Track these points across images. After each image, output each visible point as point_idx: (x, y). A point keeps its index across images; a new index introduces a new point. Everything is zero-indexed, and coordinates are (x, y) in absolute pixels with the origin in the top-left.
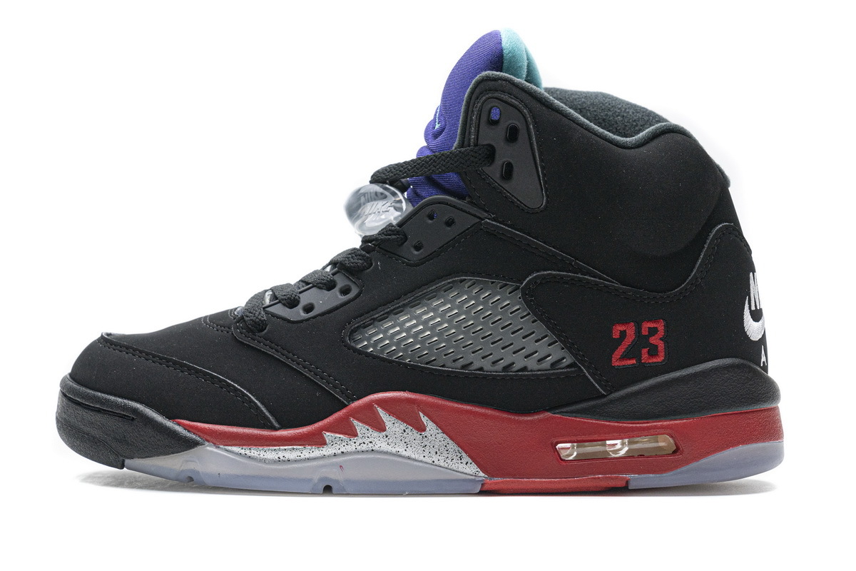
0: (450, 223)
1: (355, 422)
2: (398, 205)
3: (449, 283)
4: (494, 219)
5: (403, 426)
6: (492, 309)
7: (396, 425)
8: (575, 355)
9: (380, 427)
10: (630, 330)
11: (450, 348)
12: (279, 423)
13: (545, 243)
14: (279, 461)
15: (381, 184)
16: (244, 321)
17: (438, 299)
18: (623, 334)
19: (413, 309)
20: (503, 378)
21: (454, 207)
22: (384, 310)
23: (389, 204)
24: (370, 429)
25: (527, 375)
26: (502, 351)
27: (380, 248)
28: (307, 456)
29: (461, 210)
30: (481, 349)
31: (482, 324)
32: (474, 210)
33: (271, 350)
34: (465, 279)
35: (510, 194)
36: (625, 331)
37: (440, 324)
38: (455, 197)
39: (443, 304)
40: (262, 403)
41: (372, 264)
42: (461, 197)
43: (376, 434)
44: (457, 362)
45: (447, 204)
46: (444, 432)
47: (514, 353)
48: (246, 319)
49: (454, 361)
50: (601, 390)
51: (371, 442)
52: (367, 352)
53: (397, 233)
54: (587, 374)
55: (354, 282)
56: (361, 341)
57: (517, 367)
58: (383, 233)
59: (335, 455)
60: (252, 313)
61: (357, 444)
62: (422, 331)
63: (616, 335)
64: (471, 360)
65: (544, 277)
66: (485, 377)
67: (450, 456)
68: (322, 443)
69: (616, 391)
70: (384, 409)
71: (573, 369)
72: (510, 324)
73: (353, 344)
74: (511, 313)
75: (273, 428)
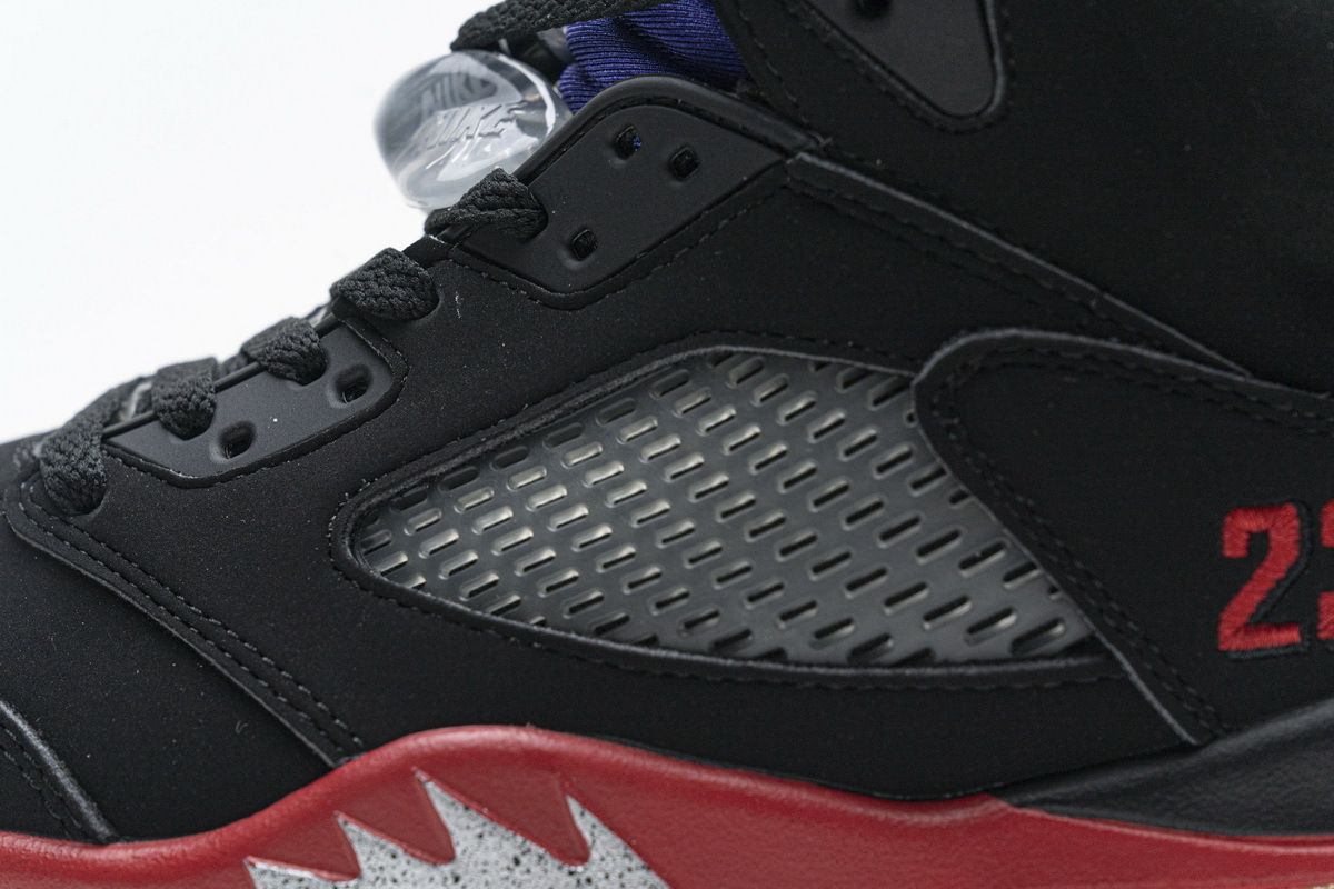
0: (683, 167)
1: (353, 830)
2: (532, 115)
3: (677, 365)
4: (827, 154)
5: (512, 844)
6: (816, 453)
7: (490, 841)
8: (1095, 614)
9: (433, 846)
10: (1284, 532)
11: (675, 584)
12: (111, 823)
13: (997, 232)
15: (483, 54)
16: (41, 477)
17: (640, 418)
18: (1259, 544)
19: (558, 449)
20: (850, 687)
21: (697, 112)
22: (463, 452)
23: (502, 113)
24: (400, 852)
25: (933, 678)
26: (849, 595)
27: (467, 250)
29: (720, 123)
30: (778, 587)
31: (783, 502)
32: (763, 123)
33: (107, 573)
34: (730, 354)
35: (883, 66)
36: (1265, 534)
37: (643, 500)
38: (699, 80)
39: (657, 435)
40: (60, 754)
41: (436, 301)
42: (722, 82)
43: (420, 870)
44: (697, 629)
45: (674, 104)
46: (650, 865)
47: (890, 602)
48: (47, 469)
49: (690, 625)
50: (1177, 727)
52: (403, 591)
53: (517, 200)
54: (1134, 677)
55: (382, 360)
56: (385, 550)
57: (897, 648)
58: (473, 201)
60: (62, 452)
62: (586, 524)
63: (1234, 547)
64: (744, 625)
65: (993, 349)
66: (789, 683)
69: (1229, 732)
70: (449, 786)
71: (1086, 660)
72: (877, 506)
73: (361, 562)
74: (881, 469)
75: (90, 839)
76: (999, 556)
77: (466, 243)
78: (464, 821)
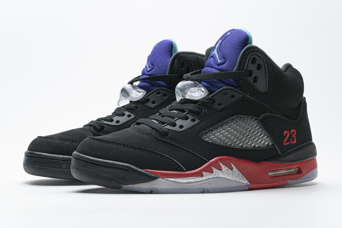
0: (233, 96)
1: (212, 168)
3: (234, 117)
4: (249, 96)
5: (227, 168)
6: (249, 126)
7: (225, 168)
8: (273, 142)
9: (220, 169)
11: (237, 140)
12: (186, 169)
13: (265, 104)
14: (188, 183)
17: (230, 123)
19: (222, 127)
20: (253, 150)
21: (234, 91)
22: (212, 128)
24: (217, 170)
25: (261, 149)
26: (253, 141)
28: (198, 180)
29: (237, 92)
31: (247, 131)
32: (242, 92)
34: (239, 116)
35: (256, 87)
37: (232, 132)
39: (233, 125)
40: (179, 162)
41: (203, 111)
43: (219, 171)
45: (231, 90)
46: (238, 170)
49: (239, 145)
50: (280, 153)
51: (218, 174)
52: (209, 142)
53: (212, 99)
54: (277, 148)
55: (196, 117)
56: (206, 138)
57: (257, 146)
58: (206, 100)
59: (206, 179)
61: (214, 175)
62: (227, 135)
64: (244, 144)
65: (266, 116)
66: (249, 150)
67: (240, 178)
68: (202, 176)
69: (283, 153)
70: (221, 162)
71: (273, 146)
73: (204, 139)
74: (256, 128)
75: (184, 171)
76: (266, 136)
77: (204, 104)
78: (223, 166)
